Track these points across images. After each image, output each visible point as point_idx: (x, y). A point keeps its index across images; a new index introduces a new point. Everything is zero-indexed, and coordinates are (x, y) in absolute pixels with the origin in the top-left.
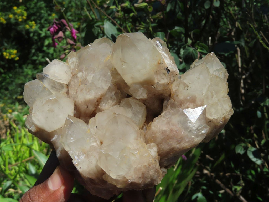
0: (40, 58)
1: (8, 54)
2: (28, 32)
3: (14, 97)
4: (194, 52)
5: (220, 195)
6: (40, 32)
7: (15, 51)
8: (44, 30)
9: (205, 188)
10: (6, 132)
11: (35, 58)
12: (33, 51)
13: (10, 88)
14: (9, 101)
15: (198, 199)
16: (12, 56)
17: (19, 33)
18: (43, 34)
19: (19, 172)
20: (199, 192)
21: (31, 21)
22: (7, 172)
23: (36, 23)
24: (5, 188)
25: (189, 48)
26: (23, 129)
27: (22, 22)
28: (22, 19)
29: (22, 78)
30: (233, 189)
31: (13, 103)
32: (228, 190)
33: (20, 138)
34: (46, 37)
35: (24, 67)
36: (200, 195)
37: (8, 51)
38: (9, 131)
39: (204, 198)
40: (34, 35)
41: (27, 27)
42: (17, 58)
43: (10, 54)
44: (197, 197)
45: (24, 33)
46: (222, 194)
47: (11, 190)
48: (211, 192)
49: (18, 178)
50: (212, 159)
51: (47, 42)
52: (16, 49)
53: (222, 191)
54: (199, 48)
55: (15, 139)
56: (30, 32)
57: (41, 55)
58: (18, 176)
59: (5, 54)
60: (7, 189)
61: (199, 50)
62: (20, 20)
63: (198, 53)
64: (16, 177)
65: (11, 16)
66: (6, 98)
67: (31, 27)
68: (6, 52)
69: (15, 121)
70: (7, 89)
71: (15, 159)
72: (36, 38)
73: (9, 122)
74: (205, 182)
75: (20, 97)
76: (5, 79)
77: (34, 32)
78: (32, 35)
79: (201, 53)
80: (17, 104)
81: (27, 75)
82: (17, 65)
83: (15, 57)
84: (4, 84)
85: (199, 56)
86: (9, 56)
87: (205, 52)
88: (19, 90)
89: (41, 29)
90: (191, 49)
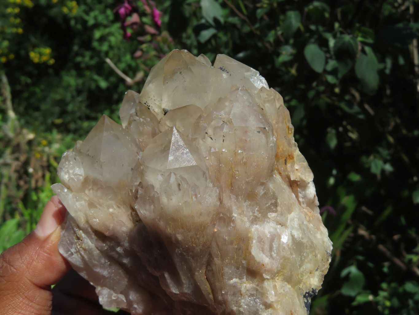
0: (87, 59)
1: (37, 56)
2: (66, 19)
3: (49, 121)
4: (352, 42)
5: (385, 270)
6: (86, 17)
7: (48, 51)
8: (92, 14)
9: (361, 258)
10: (44, 176)
11: (79, 59)
12: (76, 48)
13: (44, 107)
14: (42, 128)
15: (351, 276)
16: (45, 58)
17: (52, 20)
18: (91, 22)
20: (351, 265)
21: (71, 0)
23: (78, 4)
25: (343, 36)
27: (57, 3)
29: (61, 91)
30: (406, 260)
31: (49, 130)
32: (398, 261)
34: (96, 26)
35: (63, 73)
36: (353, 270)
37: (37, 50)
39: (360, 274)
40: (76, 23)
41: (65, 10)
42: (52, 62)
43: (41, 55)
44: (349, 273)
45: (60, 20)
46: (389, 267)
48: (371, 265)
50: (370, 212)
51: (97, 34)
52: (51, 46)
54: (360, 34)
56: (70, 19)
57: (88, 54)
59: (32, 55)
61: (360, 39)
63: (359, 44)
66: (37, 123)
67: (70, 10)
68: (34, 51)
69: (55, 158)
70: (37, 109)
72: (79, 27)
73: (48, 161)
74: (361, 249)
75: (58, 121)
76: (33, 94)
77: (76, 19)
78: (73, 23)
79: (364, 43)
80: (55, 132)
81: (69, 86)
82: (51, 71)
83: (49, 60)
84: (33, 101)
85: (360, 48)
86: (40, 58)
87: (370, 41)
88: (57, 110)
89: (87, 13)
90: (347, 38)
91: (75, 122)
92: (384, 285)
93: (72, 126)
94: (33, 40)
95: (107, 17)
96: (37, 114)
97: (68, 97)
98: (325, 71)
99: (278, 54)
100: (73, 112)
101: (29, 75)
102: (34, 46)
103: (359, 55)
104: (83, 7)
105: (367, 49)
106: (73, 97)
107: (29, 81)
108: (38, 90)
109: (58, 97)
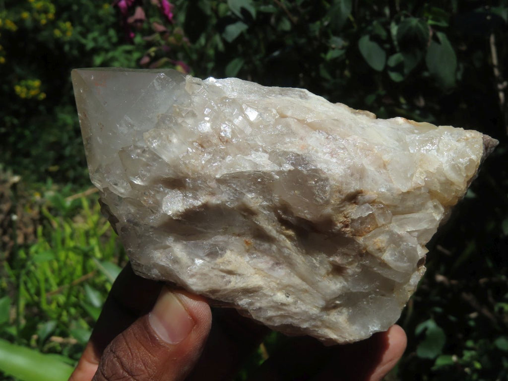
1: (25, 90)
2: (59, 44)
3: (42, 169)
4: (420, 26)
5: (472, 323)
6: (83, 41)
7: (37, 83)
8: (91, 36)
9: (438, 310)
10: (35, 232)
13: (34, 152)
14: (34, 177)
15: (428, 333)
16: (33, 93)
17: (42, 47)
18: (90, 45)
19: (65, 307)
20: (427, 318)
21: (65, 21)
22: (44, 306)
23: (73, 25)
24: (43, 336)
25: (408, 19)
26: (68, 222)
27: (46, 25)
28: (47, 19)
29: (55, 131)
30: (496, 309)
31: (42, 179)
32: (486, 312)
33: (63, 242)
35: (57, 110)
36: (431, 325)
37: (23, 83)
38: (40, 229)
39: (440, 330)
40: (71, 49)
41: (57, 33)
42: (42, 96)
43: (29, 88)
44: (426, 329)
45: (51, 45)
46: (475, 320)
47: (57, 340)
48: (452, 318)
49: (65, 318)
50: (447, 252)
51: (98, 60)
52: (40, 78)
53: (473, 315)
54: (430, 17)
55: (53, 244)
56: (64, 43)
58: (65, 313)
59: (18, 89)
60: (48, 338)
61: (430, 22)
62: (44, 21)
63: (429, 28)
64: (60, 315)
65: (26, 15)
67: (64, 32)
68: (19, 85)
69: (50, 209)
70: (27, 155)
71: (58, 280)
72: (75, 52)
73: (41, 213)
74: (438, 298)
75: (54, 169)
76: (21, 137)
77: (71, 43)
78: (67, 48)
79: (436, 28)
80: (50, 181)
81: (65, 125)
82: (42, 108)
83: (39, 94)
84: (20, 146)
85: (431, 33)
86: (27, 93)
87: (444, 24)
88: (51, 154)
89: (84, 35)
90: (414, 21)
91: (74, 168)
92: (470, 343)
93: (71, 174)
94: (18, 70)
95: (109, 39)
96: (26, 161)
97: (65, 138)
98: (387, 68)
99: (326, 49)
100: (72, 156)
101: (16, 114)
102: (20, 79)
103: (430, 43)
104: (79, 29)
105: (440, 35)
106: (70, 138)
107: (16, 121)
108: (27, 133)
109: (52, 139)
